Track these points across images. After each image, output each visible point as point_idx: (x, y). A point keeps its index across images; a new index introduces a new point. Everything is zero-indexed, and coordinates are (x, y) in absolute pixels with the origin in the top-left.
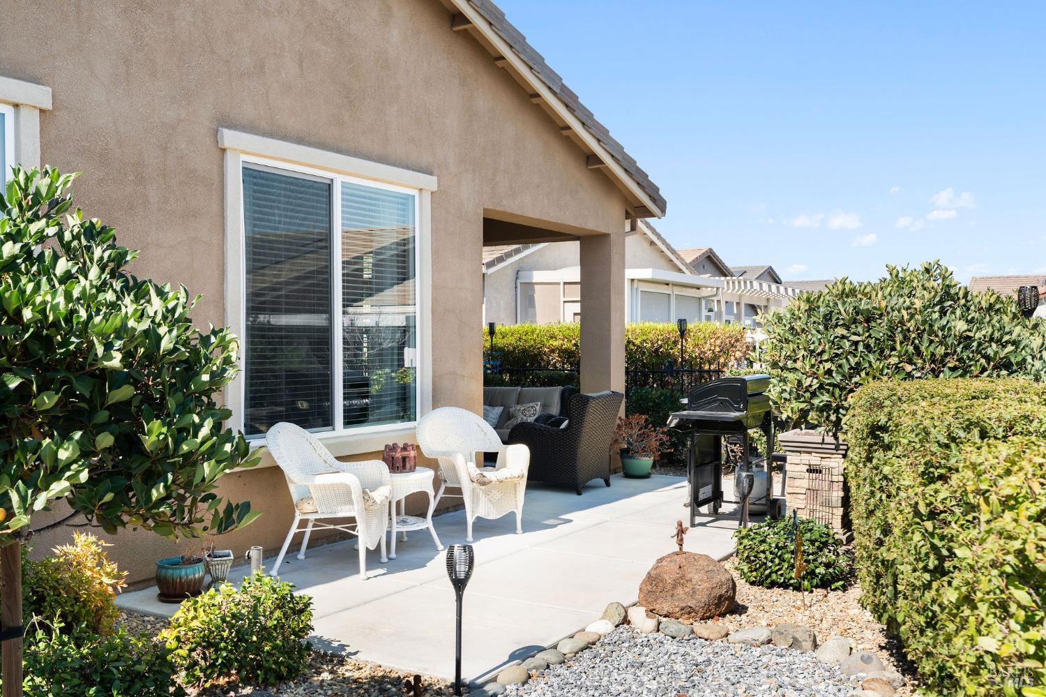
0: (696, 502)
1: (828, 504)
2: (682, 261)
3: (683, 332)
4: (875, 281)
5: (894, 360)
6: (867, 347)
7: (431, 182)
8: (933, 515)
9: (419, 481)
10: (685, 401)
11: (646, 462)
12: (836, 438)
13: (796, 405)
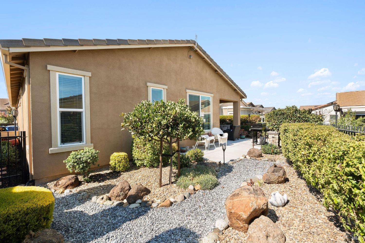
0: (254, 142)
1: (276, 143)
2: (247, 104)
3: (249, 116)
4: (284, 108)
5: (287, 120)
6: (283, 118)
7: (212, 95)
8: (295, 140)
9: (212, 138)
10: (252, 127)
11: (244, 136)
12: (278, 132)
13: (272, 127)
